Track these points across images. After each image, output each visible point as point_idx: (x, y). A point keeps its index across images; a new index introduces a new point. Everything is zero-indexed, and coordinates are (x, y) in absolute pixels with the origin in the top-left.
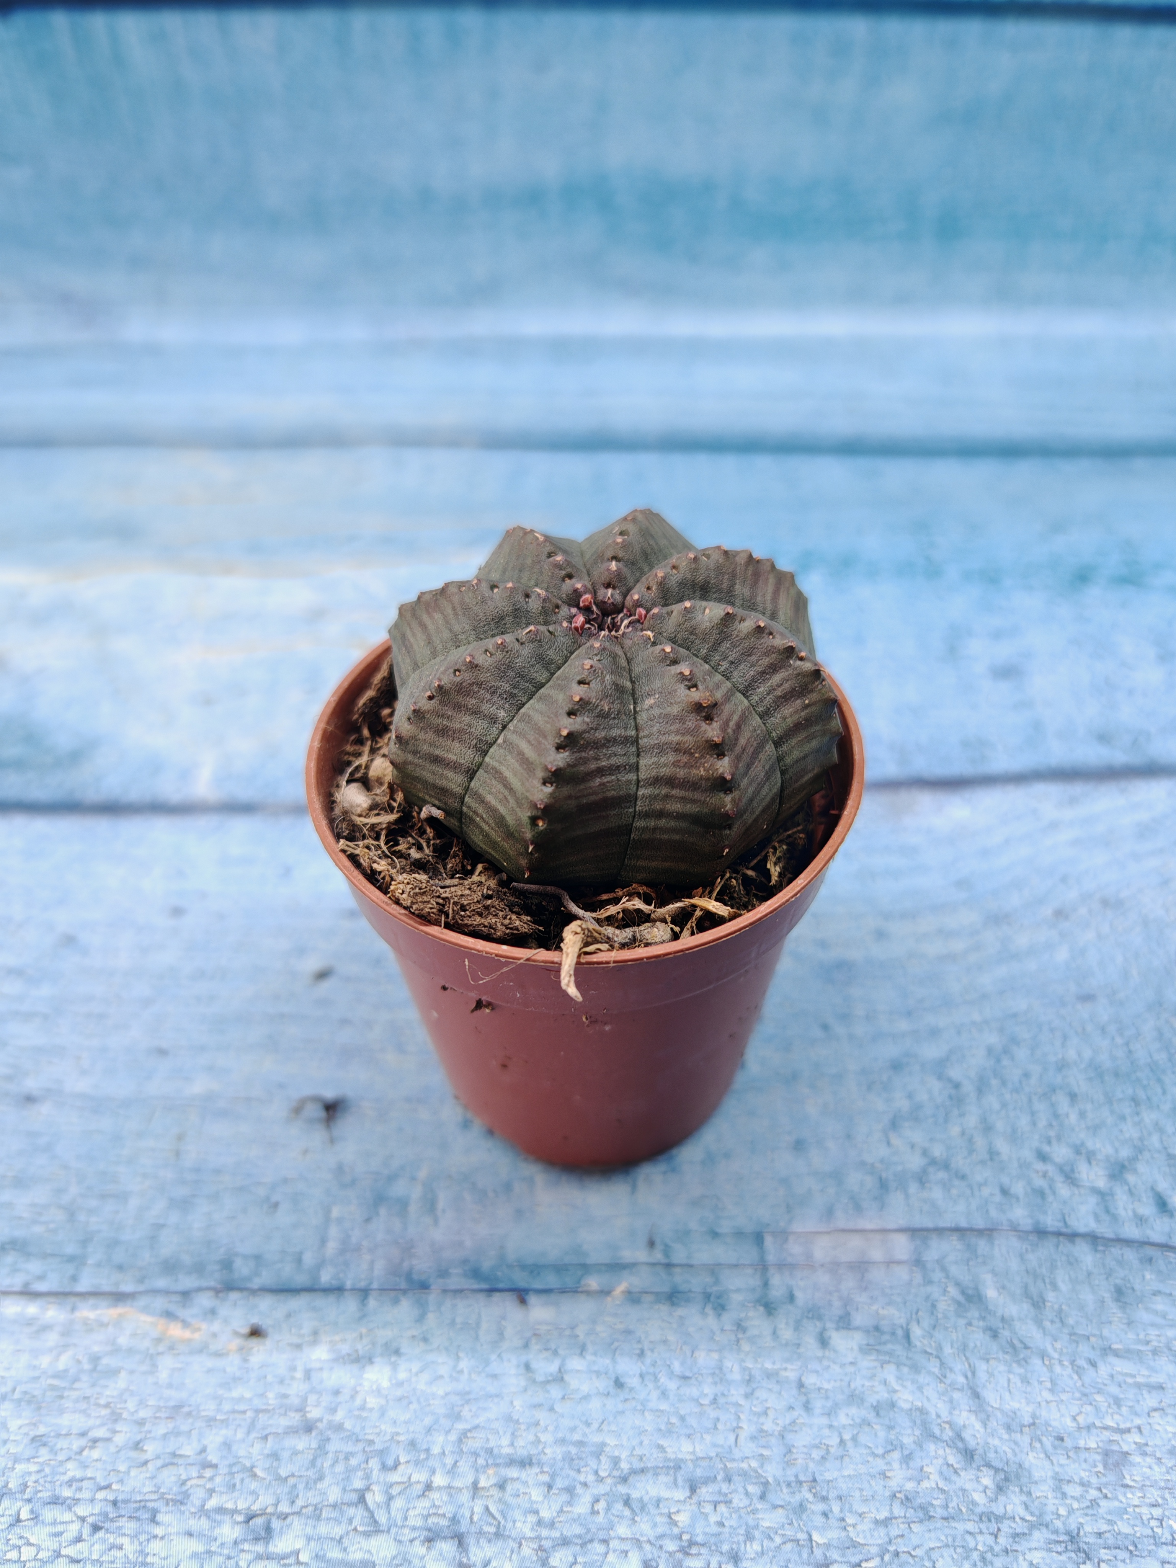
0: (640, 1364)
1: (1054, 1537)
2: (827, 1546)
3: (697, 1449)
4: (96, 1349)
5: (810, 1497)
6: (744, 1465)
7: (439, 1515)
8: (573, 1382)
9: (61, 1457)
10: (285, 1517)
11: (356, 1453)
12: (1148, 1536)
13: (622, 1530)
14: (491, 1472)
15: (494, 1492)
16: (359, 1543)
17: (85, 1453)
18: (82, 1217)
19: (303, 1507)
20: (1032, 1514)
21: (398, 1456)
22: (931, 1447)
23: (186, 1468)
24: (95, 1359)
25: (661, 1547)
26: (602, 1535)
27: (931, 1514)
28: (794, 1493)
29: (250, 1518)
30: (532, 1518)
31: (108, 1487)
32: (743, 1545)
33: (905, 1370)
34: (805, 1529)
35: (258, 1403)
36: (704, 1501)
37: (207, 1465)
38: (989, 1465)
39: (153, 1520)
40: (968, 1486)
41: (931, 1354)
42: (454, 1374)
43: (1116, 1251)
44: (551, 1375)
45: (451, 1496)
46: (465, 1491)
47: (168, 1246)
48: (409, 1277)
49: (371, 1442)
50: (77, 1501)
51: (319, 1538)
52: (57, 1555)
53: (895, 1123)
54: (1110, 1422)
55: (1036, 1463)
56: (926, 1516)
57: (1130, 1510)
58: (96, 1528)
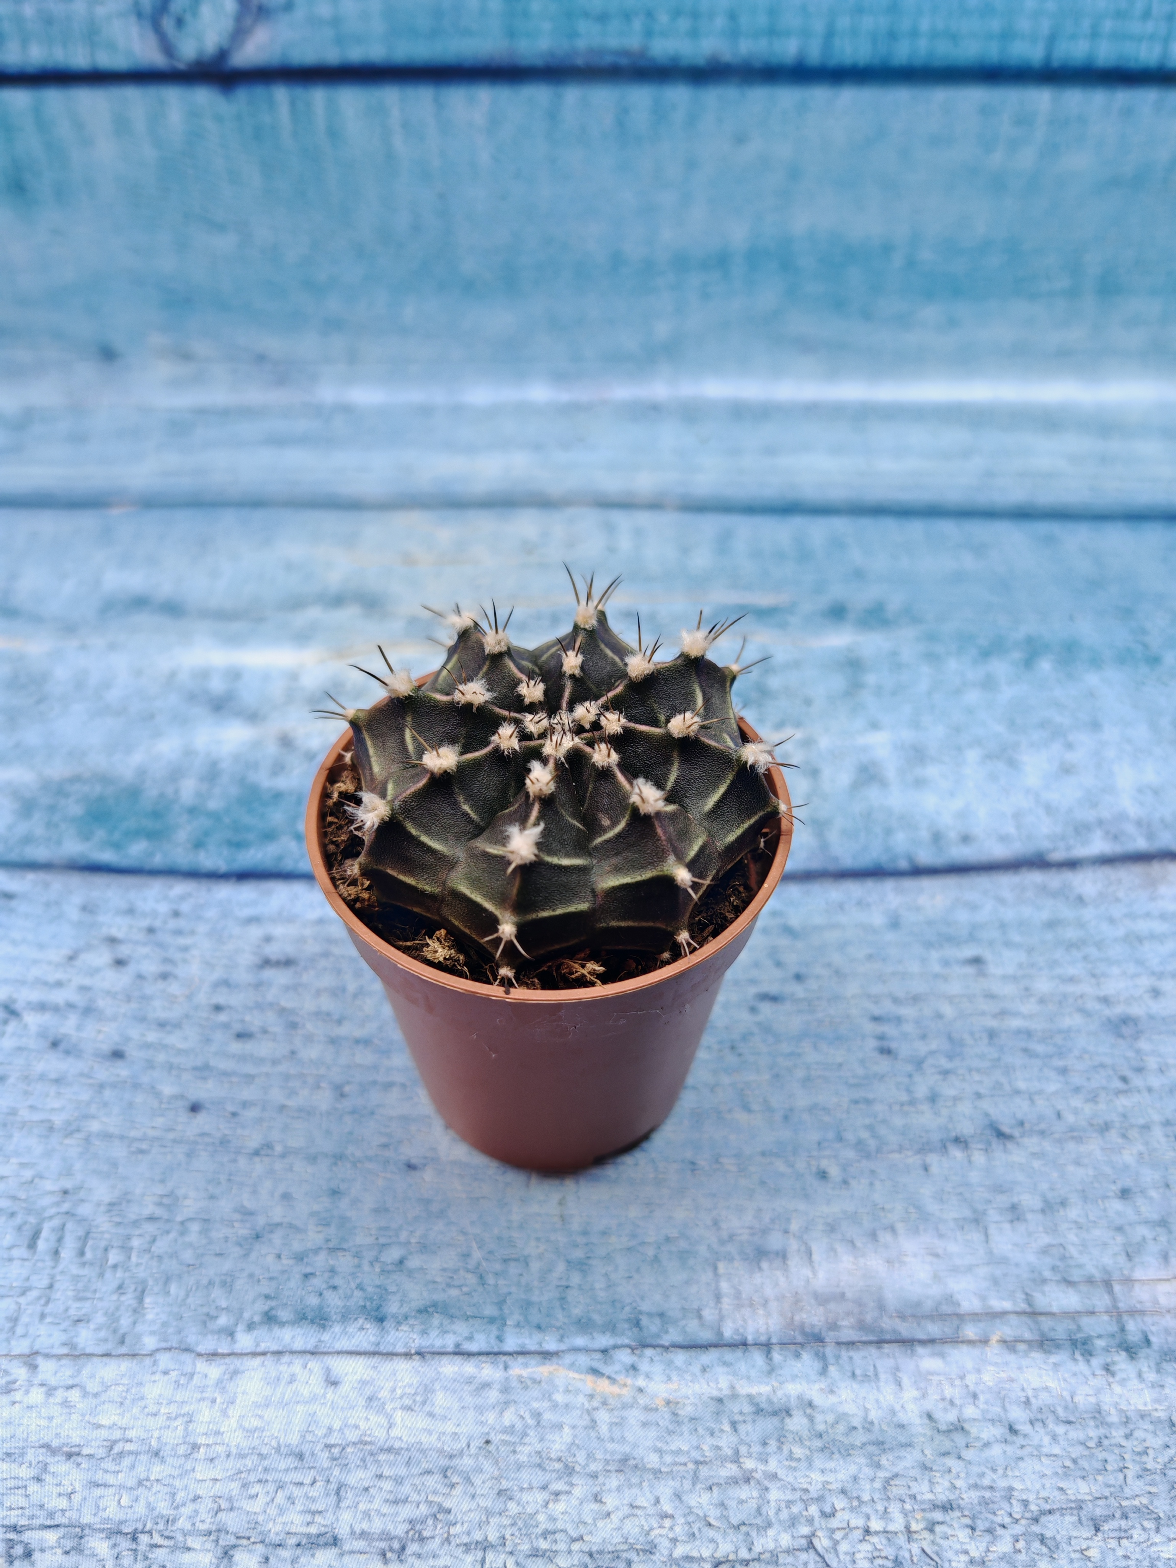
0: (1027, 1411)
3: (1093, 1491)
8: (974, 1431)
11: (795, 1501)
15: (926, 1534)
19: (760, 1554)
21: (833, 1504)
23: (647, 1521)
30: (964, 1558)
31: (581, 1538)
37: (665, 1516)
42: (866, 1426)
44: (952, 1424)
45: (889, 1540)
46: (899, 1535)
48: (804, 1332)
49: (806, 1491)
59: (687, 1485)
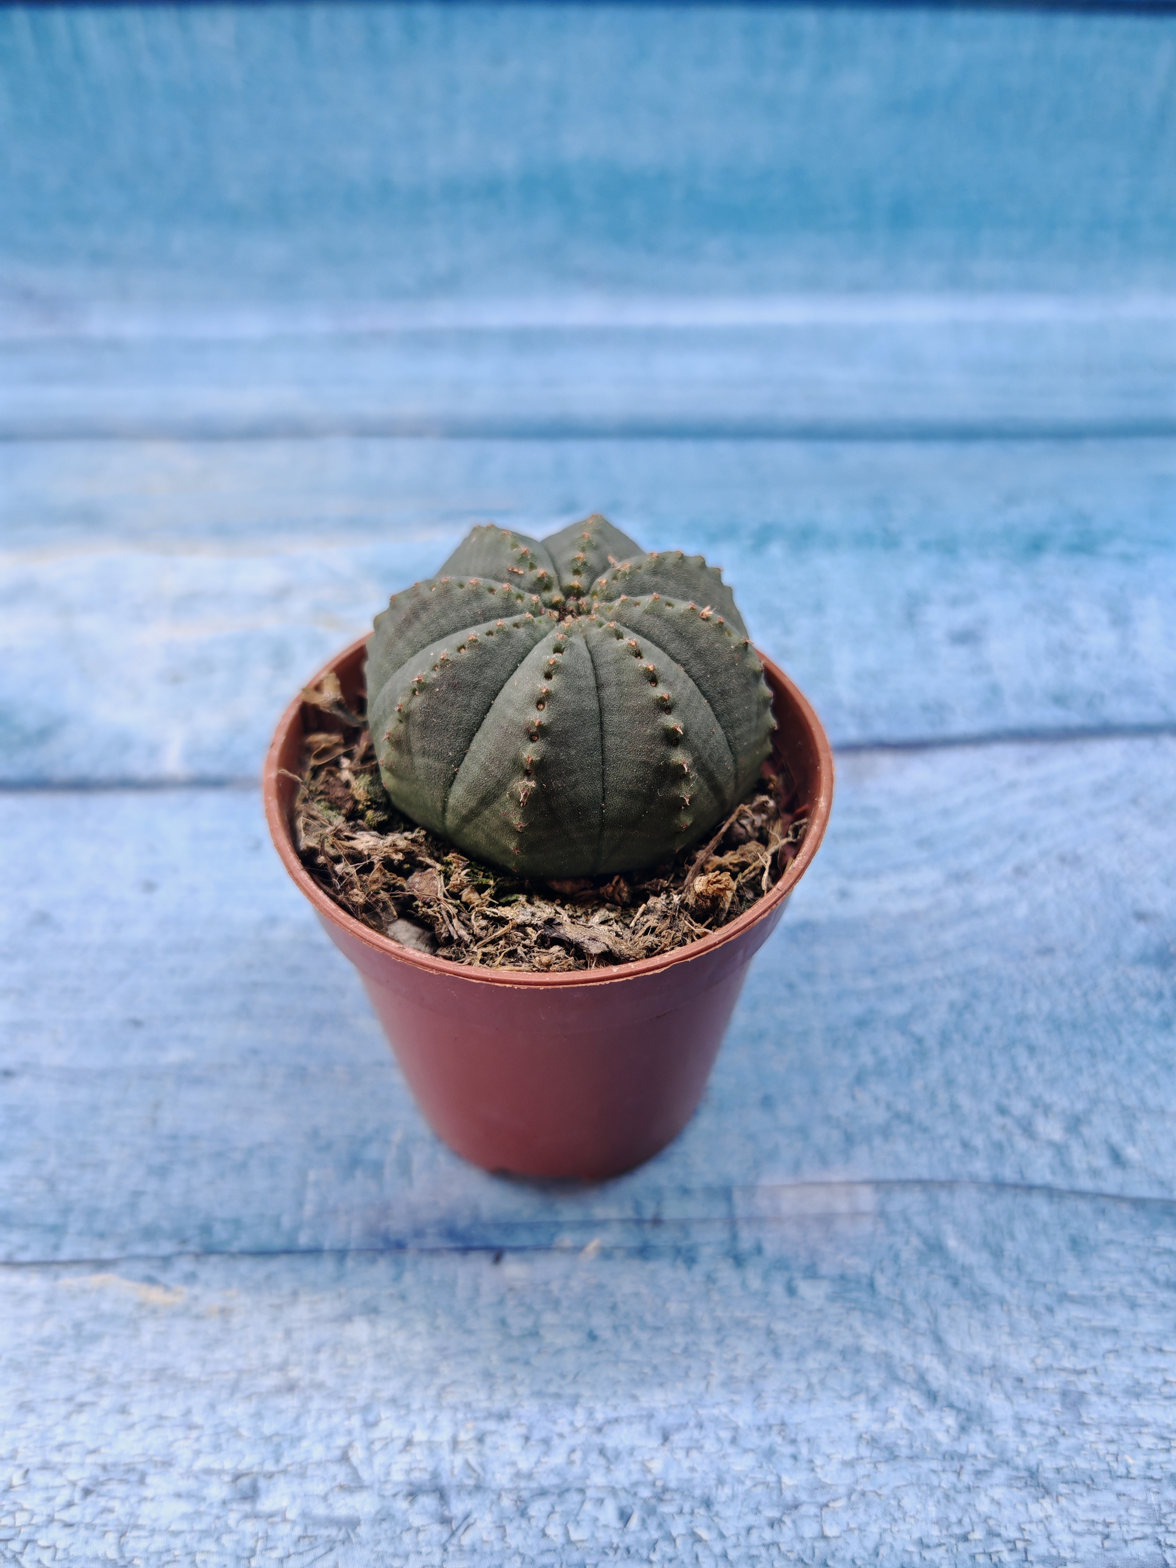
0: (612, 1317)
1: (1014, 1473)
2: (796, 1488)
3: (670, 1399)
4: (80, 1315)
5: (779, 1440)
6: (716, 1412)
7: (420, 1469)
8: (549, 1337)
9: (49, 1422)
10: (270, 1476)
11: (337, 1410)
12: (1104, 1471)
13: (598, 1479)
14: (470, 1425)
15: (473, 1445)
16: (344, 1499)
17: (74, 1417)
18: (62, 1187)
19: (288, 1465)
20: (993, 1452)
21: (379, 1413)
22: (896, 1390)
23: (172, 1430)
24: (78, 1326)
25: (635, 1494)
26: (578, 1484)
27: (896, 1453)
28: (763, 1437)
29: (237, 1477)
30: (510, 1470)
31: (98, 1450)
32: (714, 1490)
33: (871, 1316)
34: (775, 1471)
35: (240, 1363)
36: (676, 1448)
37: (191, 1427)
38: (951, 1406)
39: (142, 1481)
40: (932, 1426)
41: (894, 1301)
42: (432, 1331)
43: (1070, 1203)
44: (526, 1329)
45: (431, 1451)
46: (444, 1445)
47: (148, 1213)
48: (386, 1239)
49: (352, 1399)
50: (66, 1465)
51: (305, 1496)
52: (51, 1520)
53: (860, 1079)
54: (1067, 1363)
55: (996, 1403)
56: (892, 1456)
57: (1088, 1446)
58: (87, 1492)
59: (224, 1395)
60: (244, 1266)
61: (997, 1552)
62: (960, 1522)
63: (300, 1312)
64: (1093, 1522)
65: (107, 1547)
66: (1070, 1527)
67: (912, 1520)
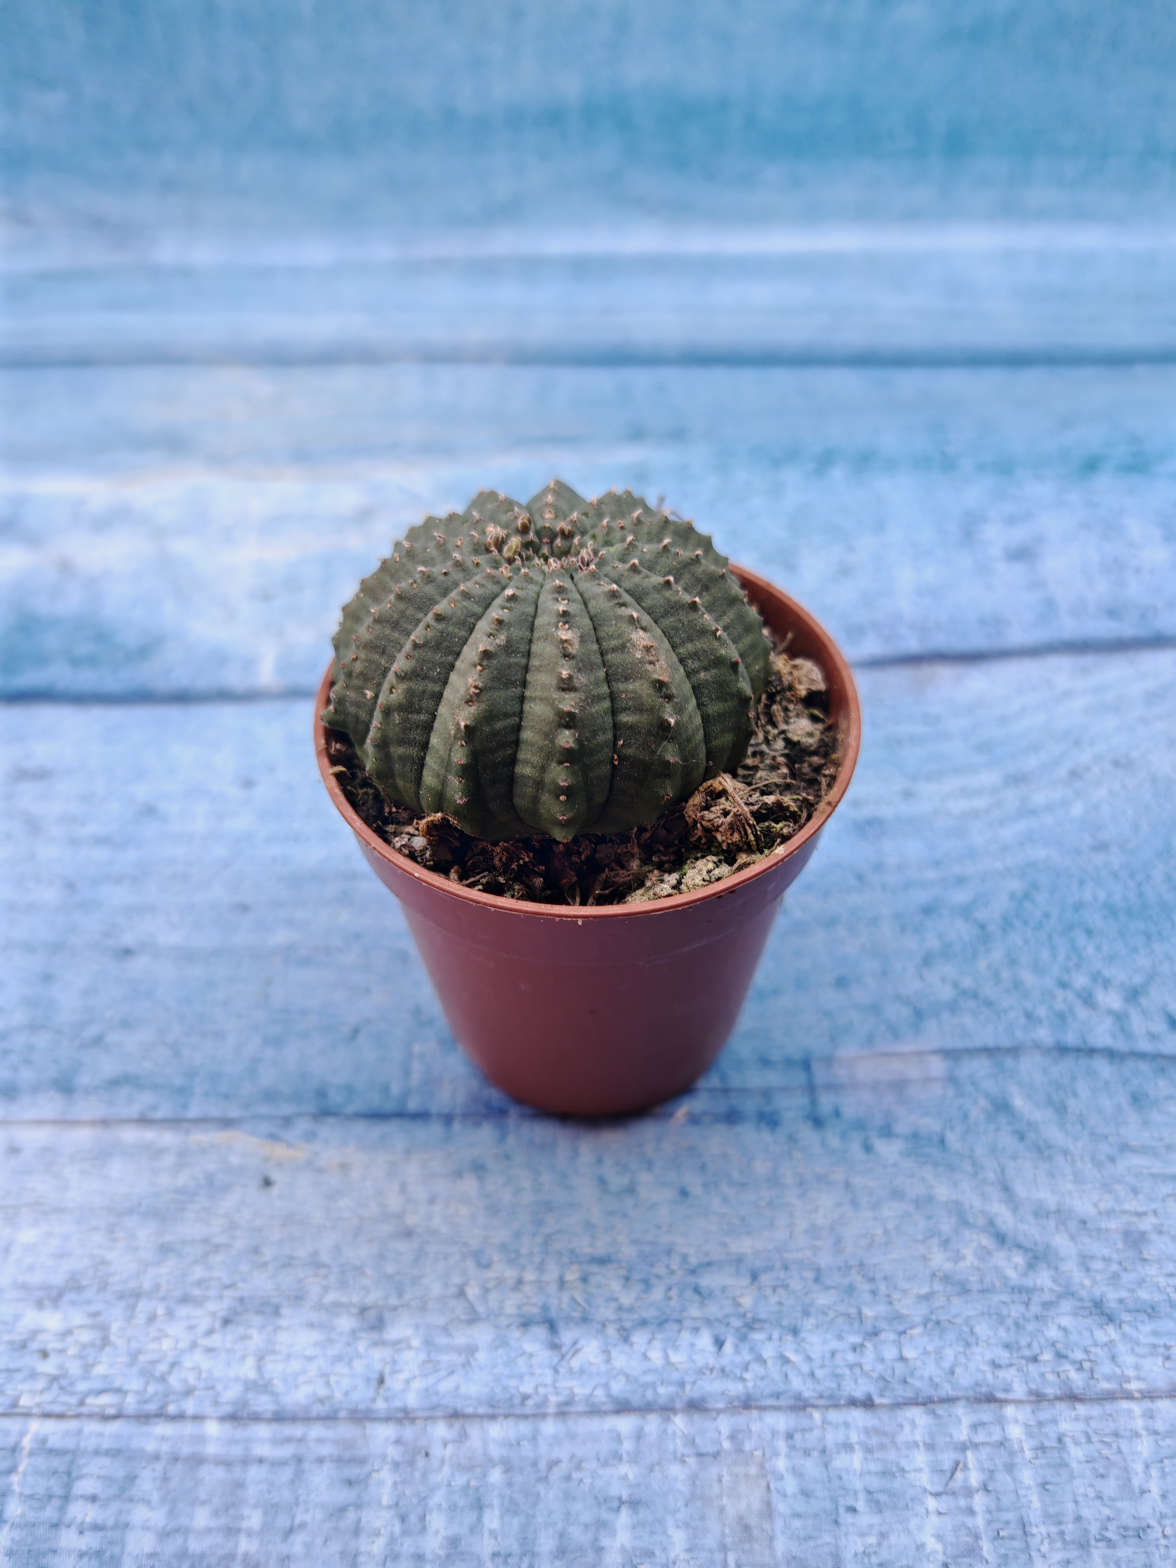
0: (702, 1175)
1: (1079, 1304)
2: (876, 1317)
3: (757, 1245)
5: (858, 1278)
6: (799, 1255)
7: (531, 1304)
12: (1165, 1301)
13: (693, 1312)
14: (574, 1268)
15: (578, 1284)
18: (186, 1053)
19: (410, 1300)
20: (1059, 1286)
21: (491, 1256)
22: (967, 1233)
23: (301, 1269)
25: (728, 1324)
26: (676, 1316)
27: (968, 1288)
28: (843, 1276)
29: (364, 1310)
30: (613, 1305)
31: (233, 1286)
32: (801, 1320)
33: (942, 1169)
34: (855, 1304)
36: (764, 1286)
37: (321, 1265)
38: (1019, 1246)
39: (276, 1313)
40: (1002, 1264)
41: (964, 1155)
42: (536, 1187)
43: (1130, 1064)
44: (624, 1186)
45: (540, 1289)
46: (552, 1284)
49: (466, 1245)
50: (206, 1298)
51: (427, 1327)
52: (194, 1345)
53: (927, 961)
54: (1127, 1206)
55: (1061, 1242)
56: (964, 1290)
57: (1149, 1279)
58: (226, 1322)
59: (349, 1238)
60: (360, 1128)
61: (1065, 1371)
62: (1029, 1346)
63: (413, 1170)
64: (1155, 1346)
65: (248, 1370)
66: (1133, 1350)
67: (985, 1345)
